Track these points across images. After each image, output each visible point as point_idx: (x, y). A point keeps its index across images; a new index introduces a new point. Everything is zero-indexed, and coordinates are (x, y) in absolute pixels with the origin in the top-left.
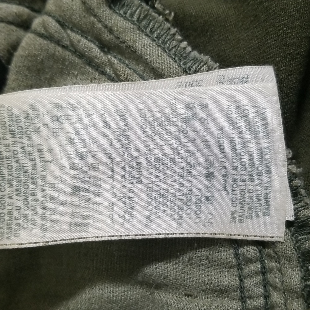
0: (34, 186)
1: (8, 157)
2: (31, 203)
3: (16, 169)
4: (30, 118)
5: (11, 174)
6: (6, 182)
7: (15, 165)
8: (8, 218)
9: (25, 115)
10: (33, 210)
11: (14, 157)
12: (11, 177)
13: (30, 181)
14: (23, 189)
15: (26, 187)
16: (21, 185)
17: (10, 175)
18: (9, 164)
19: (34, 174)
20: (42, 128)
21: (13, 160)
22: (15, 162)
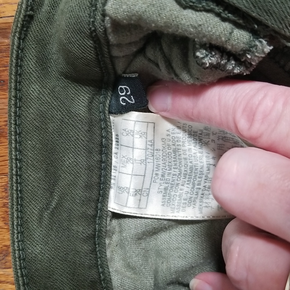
0: (200, 179)
1: (185, 159)
2: (195, 190)
3: (190, 167)
4: (203, 134)
5: (187, 170)
6: (181, 175)
7: (189, 164)
8: (179, 199)
9: (200, 132)
10: (196, 195)
11: (189, 159)
12: (185, 172)
13: (198, 175)
14: (192, 181)
15: (195, 179)
16: (191, 177)
17: (185, 171)
18: (185, 164)
19: (201, 172)
20: (210, 142)
21: (188, 161)
22: (190, 162)
